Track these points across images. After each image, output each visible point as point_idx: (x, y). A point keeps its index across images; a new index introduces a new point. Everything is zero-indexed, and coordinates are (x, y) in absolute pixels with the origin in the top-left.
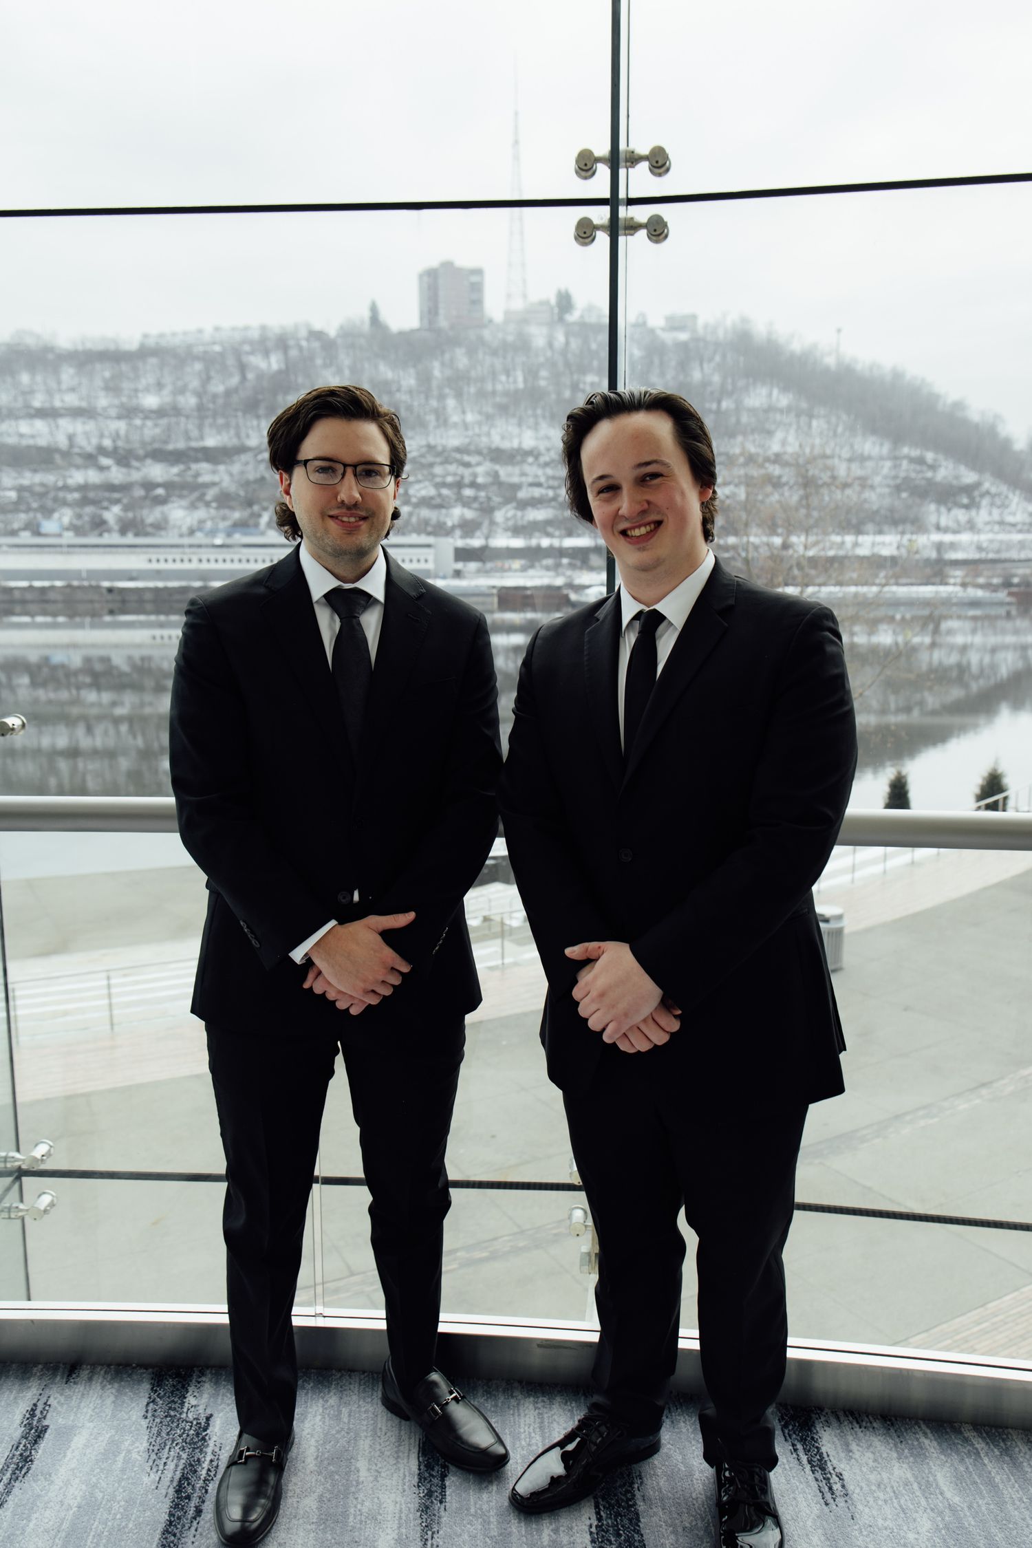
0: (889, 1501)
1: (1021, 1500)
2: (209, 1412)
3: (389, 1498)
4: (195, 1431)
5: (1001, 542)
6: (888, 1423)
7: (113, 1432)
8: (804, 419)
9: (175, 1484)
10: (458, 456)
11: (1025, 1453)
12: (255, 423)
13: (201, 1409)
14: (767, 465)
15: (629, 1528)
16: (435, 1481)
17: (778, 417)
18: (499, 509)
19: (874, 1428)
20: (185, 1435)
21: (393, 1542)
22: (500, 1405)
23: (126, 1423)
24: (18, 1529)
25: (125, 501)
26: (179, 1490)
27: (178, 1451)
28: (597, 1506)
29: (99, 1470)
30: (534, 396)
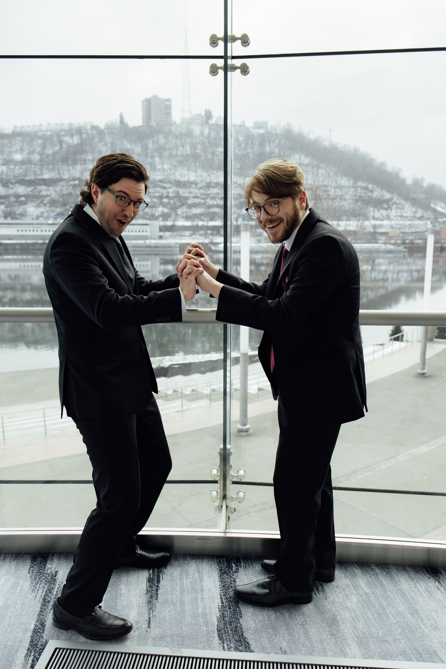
0: (341, 592)
1: (393, 590)
2: (56, 570)
3: (134, 599)
4: (50, 577)
5: (401, 225)
6: (341, 564)
7: (15, 579)
8: (315, 169)
9: (42, 597)
10: (160, 184)
11: (396, 573)
12: (67, 168)
13: (53, 569)
15: (234, 606)
16: (154, 592)
18: (179, 208)
20: (46, 579)
21: (136, 615)
22: (181, 563)
23: (21, 575)
25: (6, 203)
26: (44, 600)
27: (43, 585)
28: (221, 598)
29: (9, 593)
30: (195, 157)
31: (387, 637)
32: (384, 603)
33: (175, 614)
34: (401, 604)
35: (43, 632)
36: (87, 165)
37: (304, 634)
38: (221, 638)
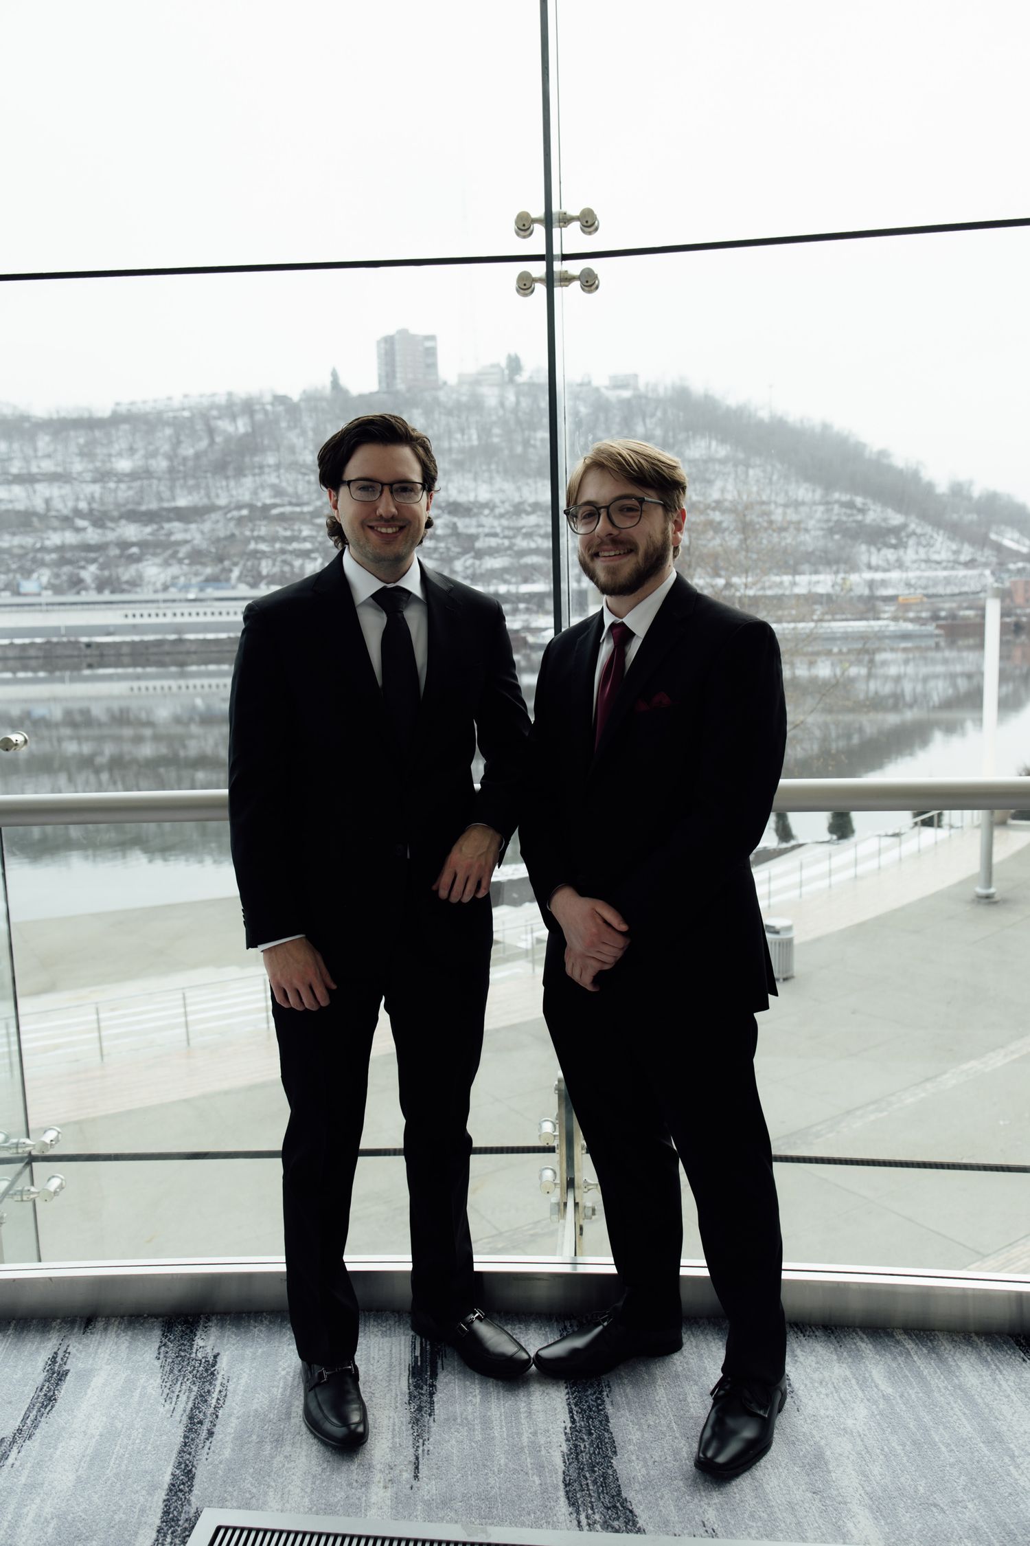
0: (831, 1395)
1: (946, 1388)
2: (216, 1351)
3: (383, 1414)
4: (204, 1368)
5: (928, 578)
6: (829, 1331)
7: (129, 1372)
8: (741, 469)
9: (187, 1413)
11: (950, 1351)
12: (224, 483)
13: (209, 1349)
14: (709, 512)
15: (599, 1428)
16: (425, 1398)
17: (717, 467)
18: (458, 558)
19: (816, 1336)
20: (195, 1372)
21: (388, 1450)
23: (140, 1364)
24: (46, 1456)
25: (101, 560)
26: (191, 1418)
27: (189, 1385)
28: (571, 1411)
29: (117, 1404)
30: (487, 452)
31: (935, 1496)
32: (927, 1419)
33: (472, 1447)
34: (964, 1420)
35: (191, 1491)
36: (265, 477)
37: (753, 1490)
38: (572, 1501)
